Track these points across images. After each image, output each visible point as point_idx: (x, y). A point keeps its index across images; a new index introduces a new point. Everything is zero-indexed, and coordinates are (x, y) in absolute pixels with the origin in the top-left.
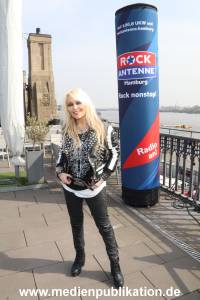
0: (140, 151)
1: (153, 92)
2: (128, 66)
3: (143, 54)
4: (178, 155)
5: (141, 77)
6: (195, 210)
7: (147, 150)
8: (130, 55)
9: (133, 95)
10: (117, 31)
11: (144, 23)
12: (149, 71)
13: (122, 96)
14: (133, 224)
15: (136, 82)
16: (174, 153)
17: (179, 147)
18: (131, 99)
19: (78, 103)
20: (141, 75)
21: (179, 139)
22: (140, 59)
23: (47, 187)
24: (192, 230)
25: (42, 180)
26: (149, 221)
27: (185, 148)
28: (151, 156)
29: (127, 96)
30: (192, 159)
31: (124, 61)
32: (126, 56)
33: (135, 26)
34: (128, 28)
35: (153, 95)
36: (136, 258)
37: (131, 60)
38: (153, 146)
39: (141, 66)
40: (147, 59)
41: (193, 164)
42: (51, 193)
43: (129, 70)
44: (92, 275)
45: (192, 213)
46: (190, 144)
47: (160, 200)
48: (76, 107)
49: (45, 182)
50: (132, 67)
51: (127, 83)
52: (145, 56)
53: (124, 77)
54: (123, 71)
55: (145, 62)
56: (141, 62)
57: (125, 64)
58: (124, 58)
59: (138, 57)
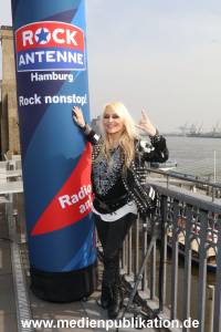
0: (64, 200)
1: (82, 95)
3: (64, 27)
8: (42, 26)
9: (48, 99)
13: (28, 102)
15: (54, 77)
20: (62, 64)
22: (60, 36)
29: (37, 100)
37: (43, 36)
39: (62, 48)
43: (40, 54)
50: (45, 48)
52: (68, 31)
53: (30, 65)
54: (27, 56)
55: (69, 42)
56: (61, 41)
57: (31, 43)
58: (30, 32)
59: (56, 32)
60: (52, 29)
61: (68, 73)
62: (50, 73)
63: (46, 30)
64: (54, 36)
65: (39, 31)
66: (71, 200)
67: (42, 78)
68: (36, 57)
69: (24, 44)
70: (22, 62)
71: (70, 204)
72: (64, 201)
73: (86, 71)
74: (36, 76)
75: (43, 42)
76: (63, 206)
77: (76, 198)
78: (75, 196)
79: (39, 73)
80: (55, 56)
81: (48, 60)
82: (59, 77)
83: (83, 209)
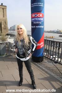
2: (35, 17)
3: (40, 14)
4: (49, 46)
5: (39, 21)
6: (54, 63)
7: (40, 44)
9: (36, 27)
10: (31, 6)
11: (40, 3)
12: (42, 19)
14: (36, 68)
16: (48, 45)
17: (49, 43)
18: (36, 28)
19: (21, 29)
21: (49, 41)
22: (39, 15)
23: (7, 56)
24: (54, 69)
25: (5, 54)
26: (41, 67)
27: (51, 44)
28: (41, 46)
30: (54, 47)
31: (33, 15)
32: (34, 14)
33: (37, 4)
34: (35, 5)
35: (43, 27)
36: (39, 79)
37: (36, 15)
38: (42, 43)
39: (39, 17)
40: (41, 15)
41: (54, 49)
42: (9, 58)
44: (25, 85)
45: (54, 64)
46: (53, 43)
47: (44, 60)
48: (20, 30)
49: (6, 55)
51: (34, 23)
53: (34, 21)
56: (39, 16)
59: (38, 14)
60: (37, 14)
61: (40, 22)
64: (38, 15)
67: (36, 23)
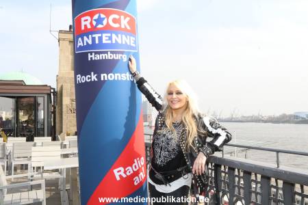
3: (119, 14)
8: (99, 12)
9: (103, 76)
13: (85, 79)
15: (109, 56)
20: (116, 45)
29: (94, 77)
43: (96, 36)
52: (122, 17)
53: (88, 46)
54: (85, 38)
55: (123, 27)
56: (116, 26)
57: (89, 27)
58: (88, 18)
59: (112, 17)
61: (122, 53)
62: (106, 52)
63: (103, 16)
65: (96, 17)
66: (125, 172)
67: (98, 57)
68: (93, 39)
69: (83, 28)
70: (80, 44)
71: (124, 176)
72: (119, 173)
73: (138, 53)
74: (93, 56)
75: (100, 26)
76: (118, 178)
77: (130, 170)
78: (130, 168)
79: (96, 53)
80: (110, 38)
81: (104, 41)
82: (114, 57)
83: (137, 181)
